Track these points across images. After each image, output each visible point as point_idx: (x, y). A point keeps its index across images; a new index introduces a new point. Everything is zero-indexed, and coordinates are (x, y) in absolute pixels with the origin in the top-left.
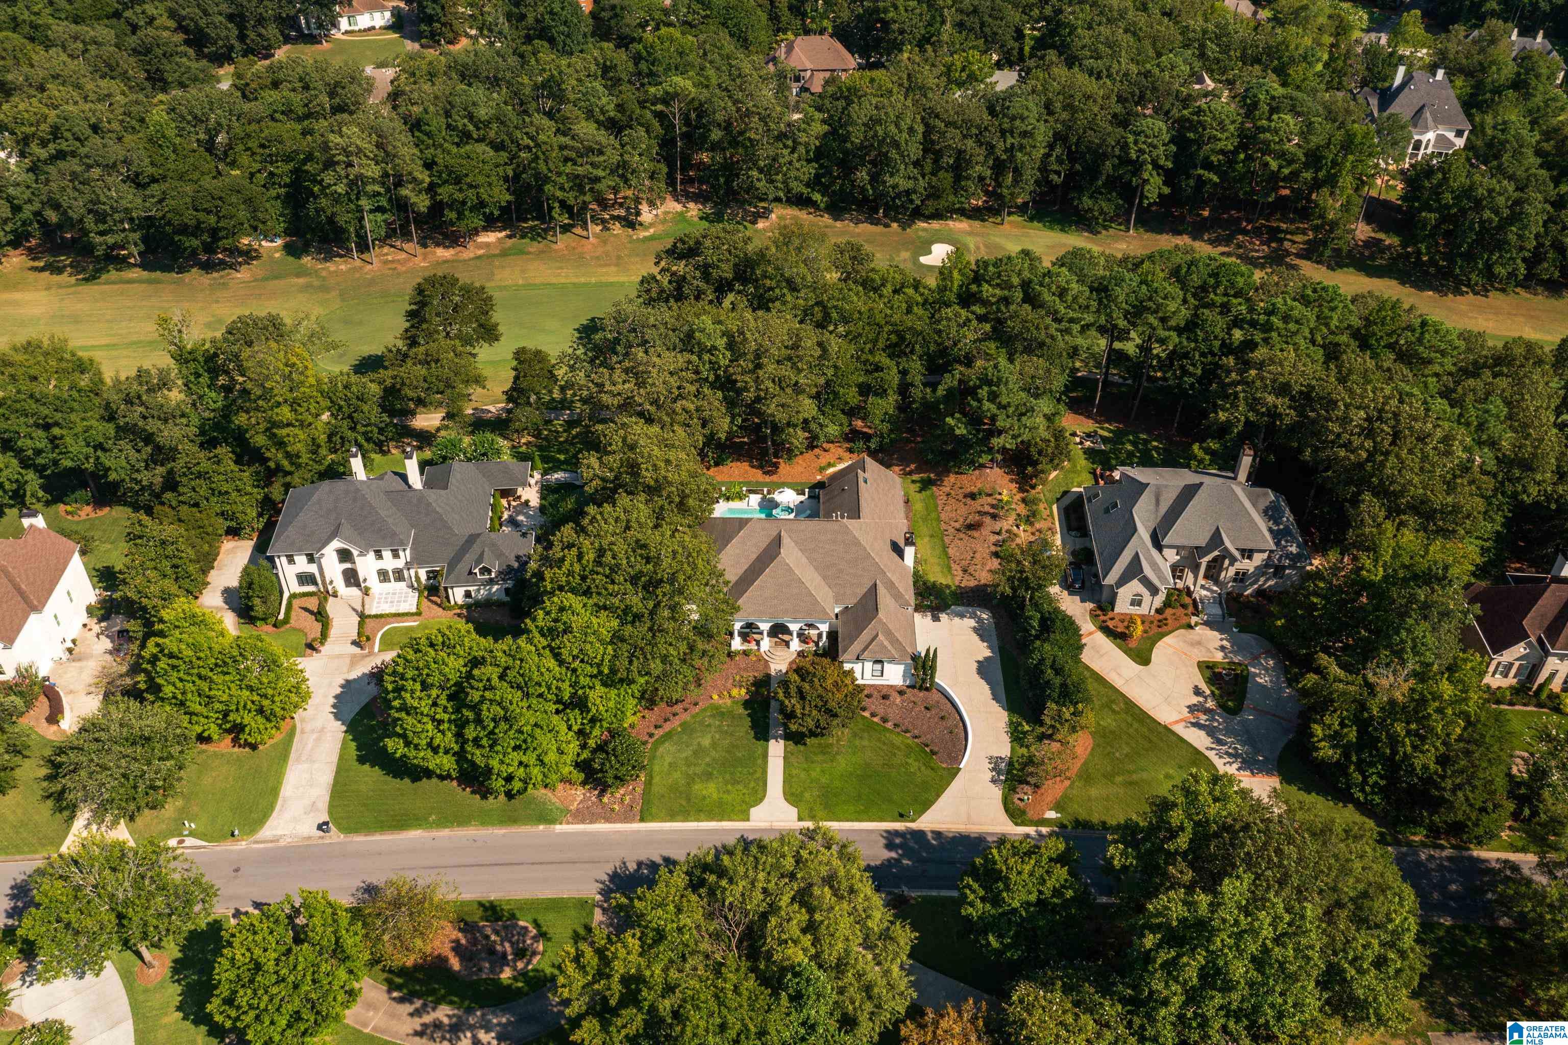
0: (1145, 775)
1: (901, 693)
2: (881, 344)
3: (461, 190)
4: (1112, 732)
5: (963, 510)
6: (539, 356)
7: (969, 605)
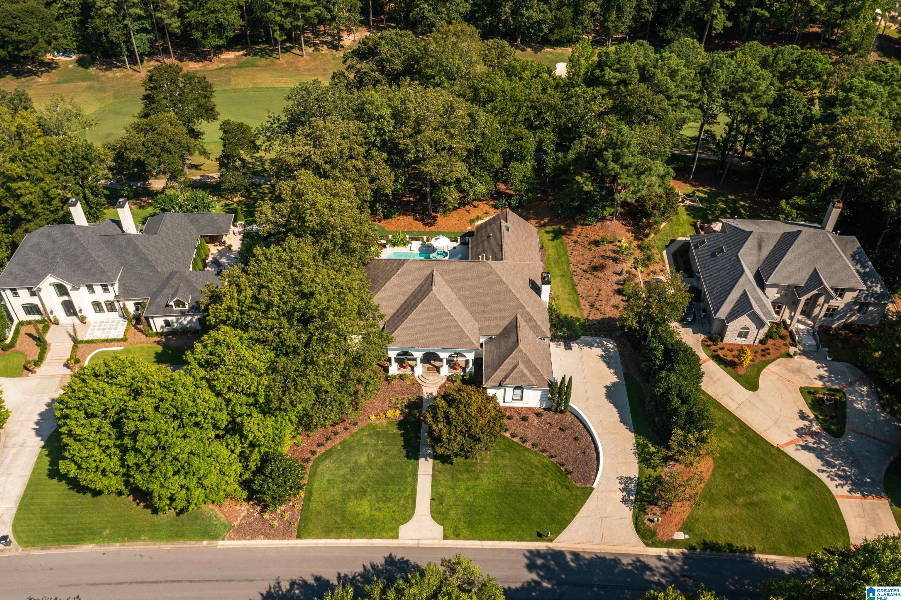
0: (764, 496)
1: (538, 415)
2: (521, 117)
3: (203, 14)
4: (730, 454)
5: (588, 255)
6: (242, 128)
7: (596, 335)
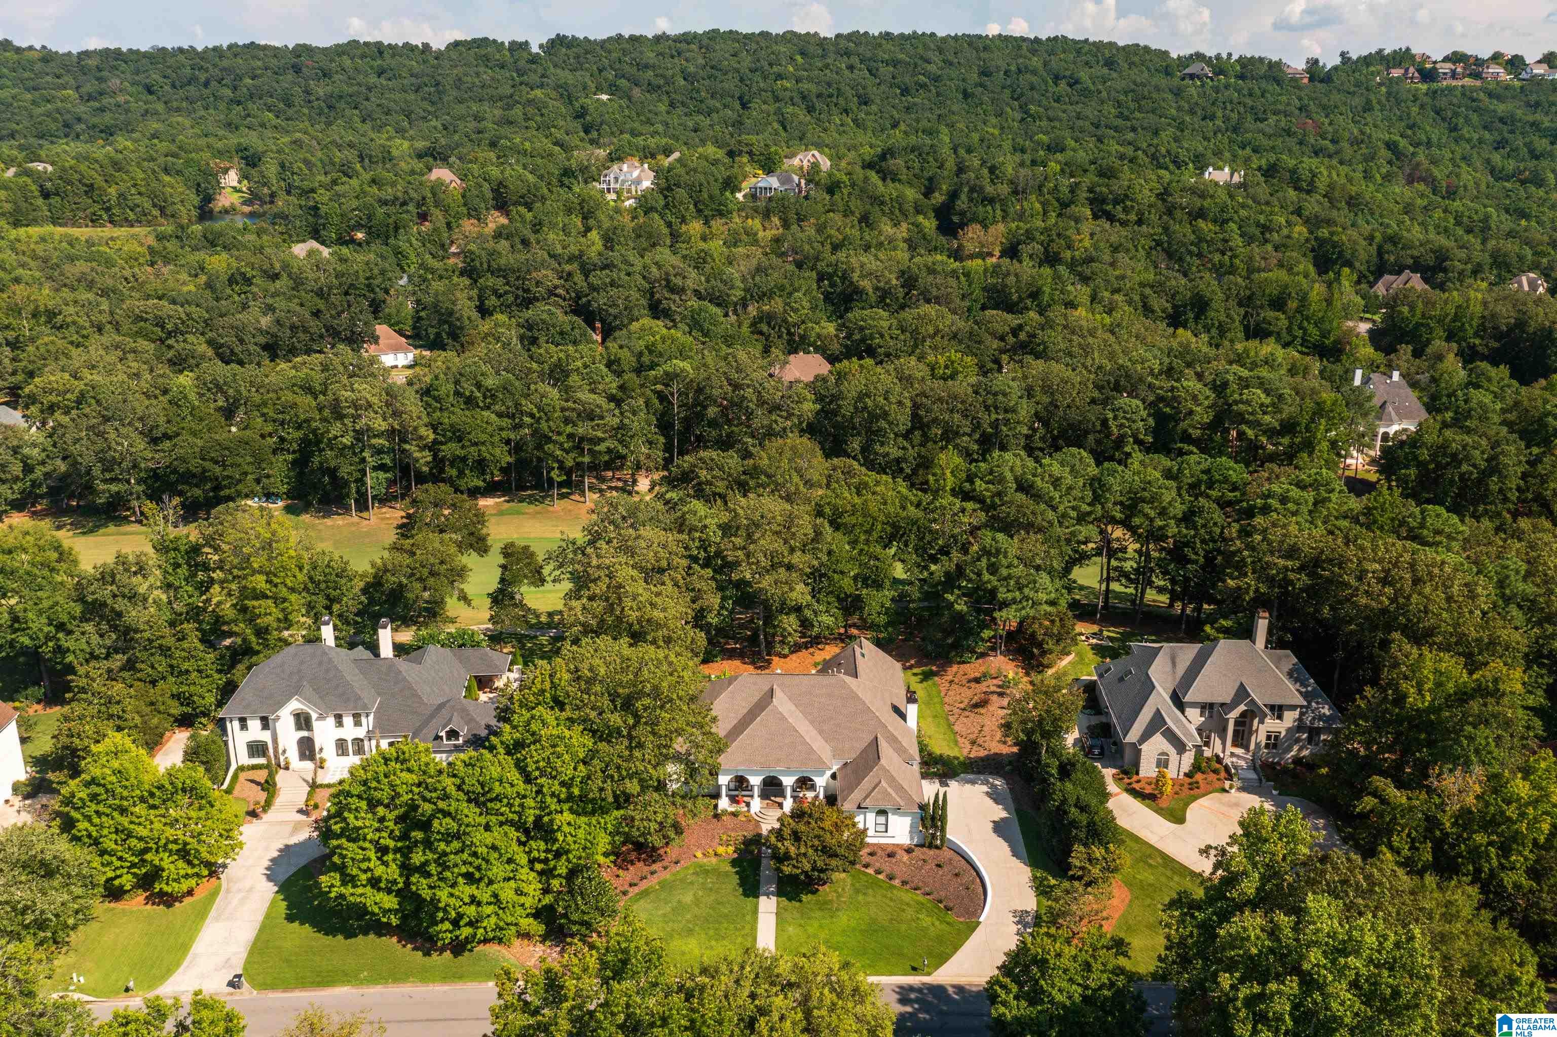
1: (909, 851)
2: (875, 535)
3: (463, 447)
4: (1151, 885)
5: (969, 693)
6: (527, 553)
7: (979, 773)
